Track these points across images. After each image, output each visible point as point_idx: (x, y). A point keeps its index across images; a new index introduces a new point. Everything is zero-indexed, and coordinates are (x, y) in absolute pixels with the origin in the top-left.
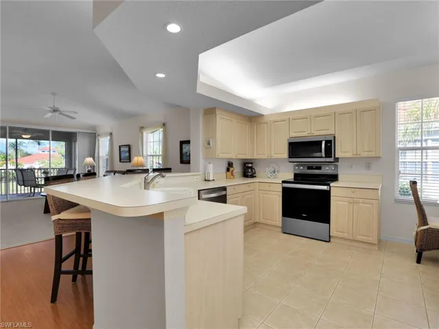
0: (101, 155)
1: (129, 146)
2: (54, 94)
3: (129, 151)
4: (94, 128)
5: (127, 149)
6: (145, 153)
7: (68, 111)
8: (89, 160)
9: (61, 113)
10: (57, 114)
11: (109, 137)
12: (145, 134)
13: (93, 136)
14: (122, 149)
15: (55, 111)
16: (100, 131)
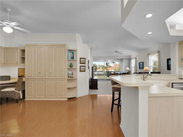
0: (132, 66)
1: (143, 63)
2: (116, 46)
3: (143, 65)
4: (130, 56)
5: (142, 64)
6: (150, 65)
7: (121, 51)
8: (128, 68)
9: (118, 52)
10: (117, 53)
11: (135, 60)
12: (150, 57)
13: (129, 59)
14: (140, 64)
15: (116, 52)
16: (132, 57)
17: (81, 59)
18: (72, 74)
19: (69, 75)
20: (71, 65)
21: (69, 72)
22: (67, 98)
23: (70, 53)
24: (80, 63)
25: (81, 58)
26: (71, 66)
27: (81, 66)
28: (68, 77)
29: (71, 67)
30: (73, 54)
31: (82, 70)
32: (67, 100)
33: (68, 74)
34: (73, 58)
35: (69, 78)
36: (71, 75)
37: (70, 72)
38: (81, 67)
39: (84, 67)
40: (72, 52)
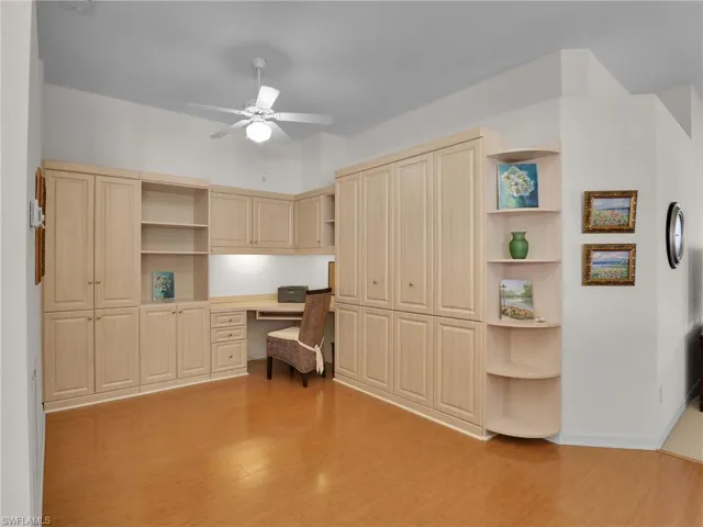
17: (596, 203)
18: (528, 296)
19: (508, 302)
20: (520, 245)
21: (504, 282)
22: (489, 432)
23: (514, 173)
24: (587, 230)
25: (589, 197)
26: (517, 248)
27: (588, 251)
28: (503, 312)
29: (519, 254)
30: (534, 176)
31: (603, 276)
32: (485, 438)
33: (502, 295)
34: (532, 199)
35: (507, 321)
36: (518, 302)
37: (514, 287)
38: (596, 256)
39: (621, 256)
40: (521, 168)
